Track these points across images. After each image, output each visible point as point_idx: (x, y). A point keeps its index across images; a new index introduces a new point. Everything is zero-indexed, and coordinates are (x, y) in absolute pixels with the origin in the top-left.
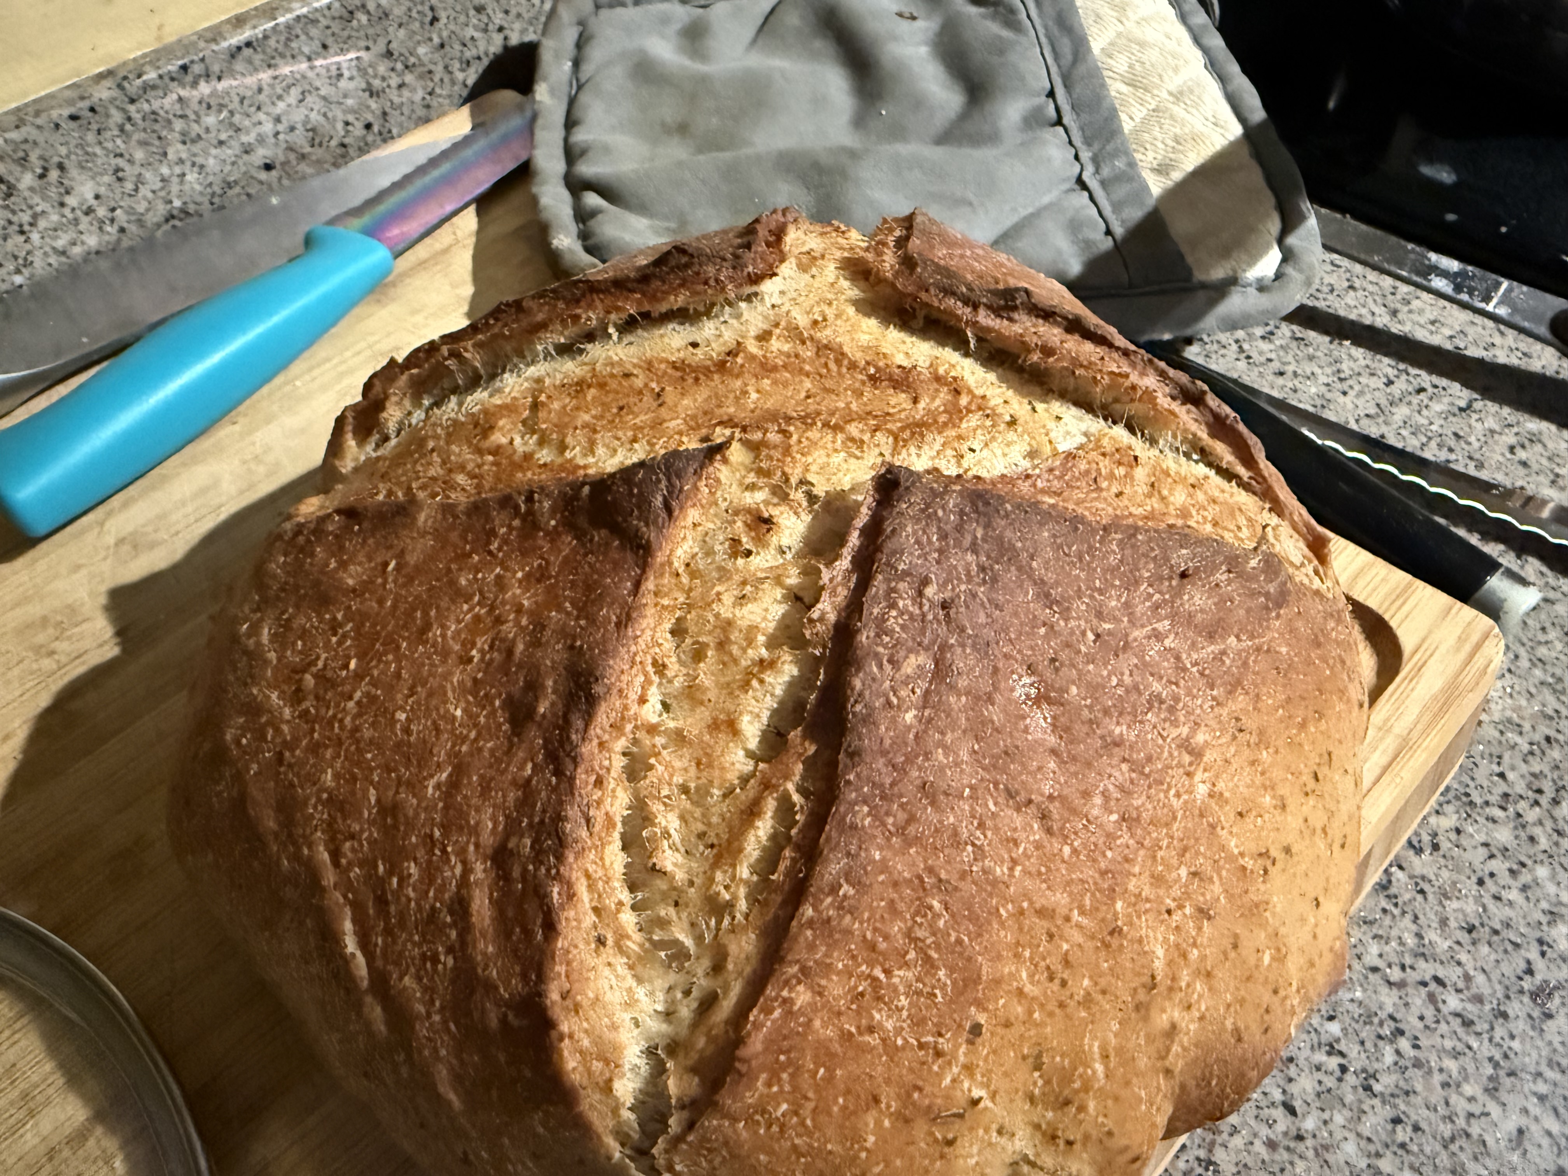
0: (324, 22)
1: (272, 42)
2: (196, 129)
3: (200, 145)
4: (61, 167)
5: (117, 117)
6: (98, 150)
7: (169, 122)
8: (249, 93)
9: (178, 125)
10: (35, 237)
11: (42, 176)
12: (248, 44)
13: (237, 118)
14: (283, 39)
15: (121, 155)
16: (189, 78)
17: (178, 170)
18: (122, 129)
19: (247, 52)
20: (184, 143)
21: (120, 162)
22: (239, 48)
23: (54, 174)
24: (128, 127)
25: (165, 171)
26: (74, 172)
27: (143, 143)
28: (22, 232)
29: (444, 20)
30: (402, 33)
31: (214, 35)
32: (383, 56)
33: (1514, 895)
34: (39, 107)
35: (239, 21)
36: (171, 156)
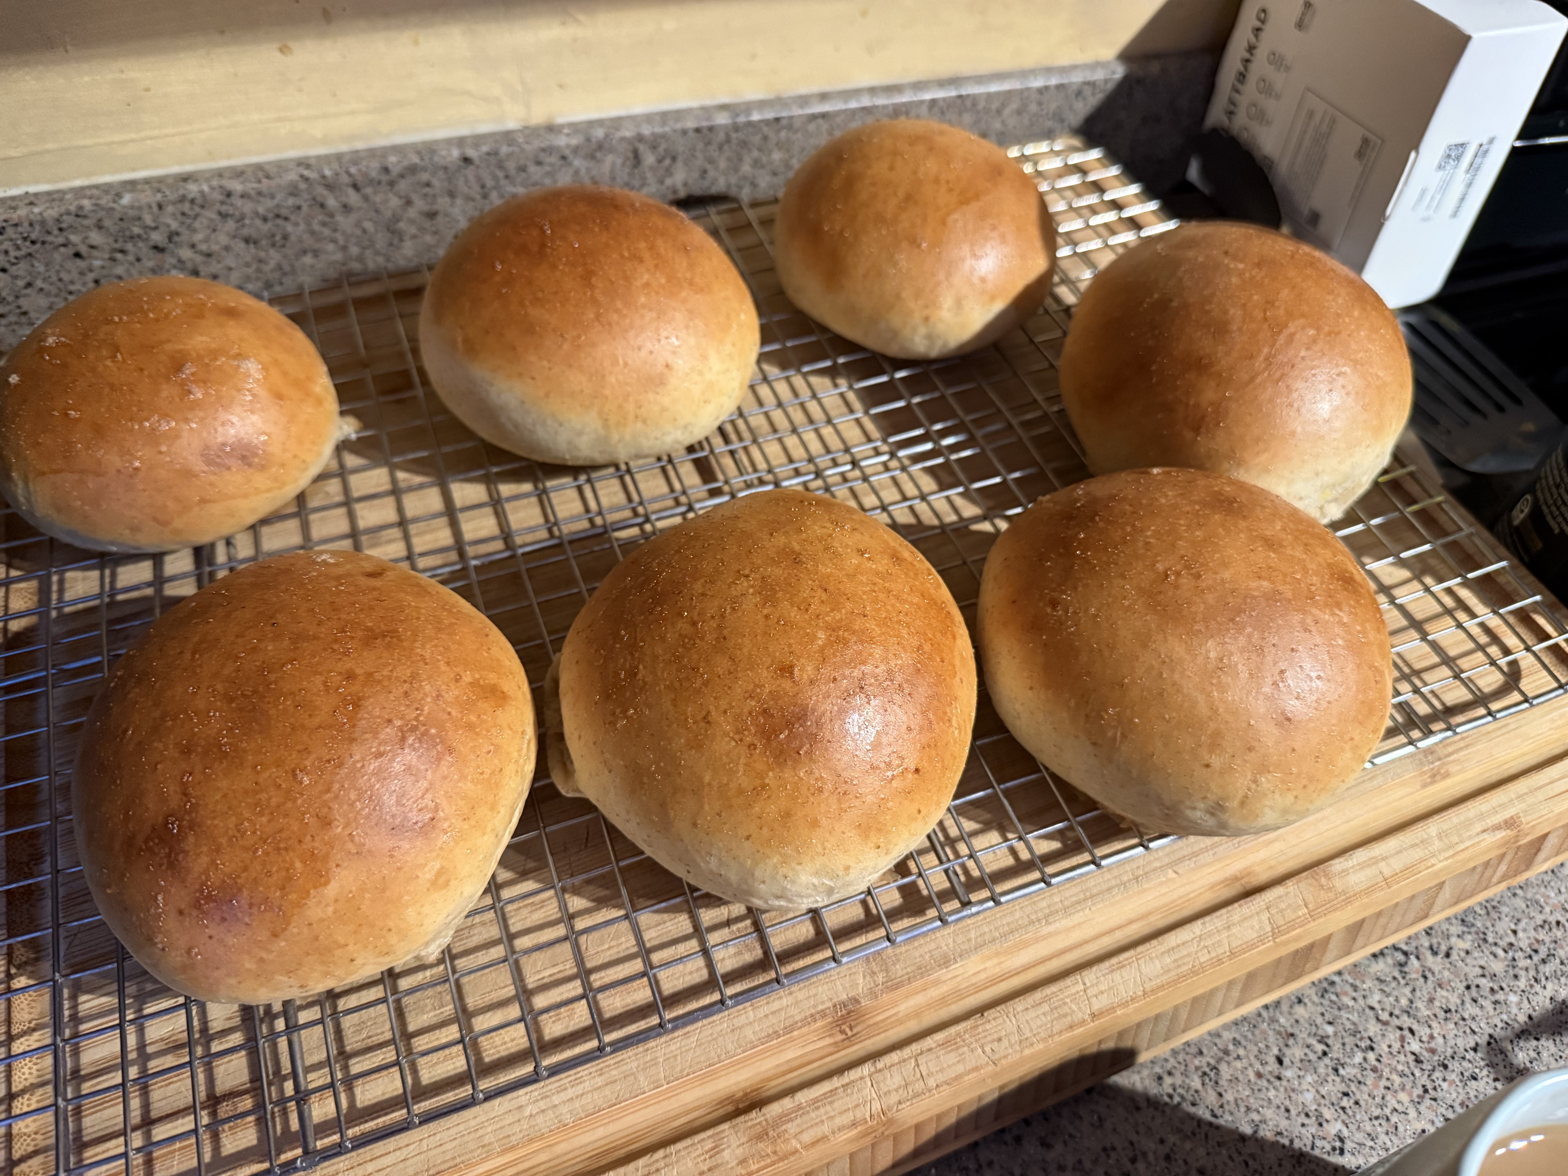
5: (721, 136)
18: (721, 146)
23: (667, 162)
31: (804, 100)
33: (1488, 1004)
34: (679, 114)
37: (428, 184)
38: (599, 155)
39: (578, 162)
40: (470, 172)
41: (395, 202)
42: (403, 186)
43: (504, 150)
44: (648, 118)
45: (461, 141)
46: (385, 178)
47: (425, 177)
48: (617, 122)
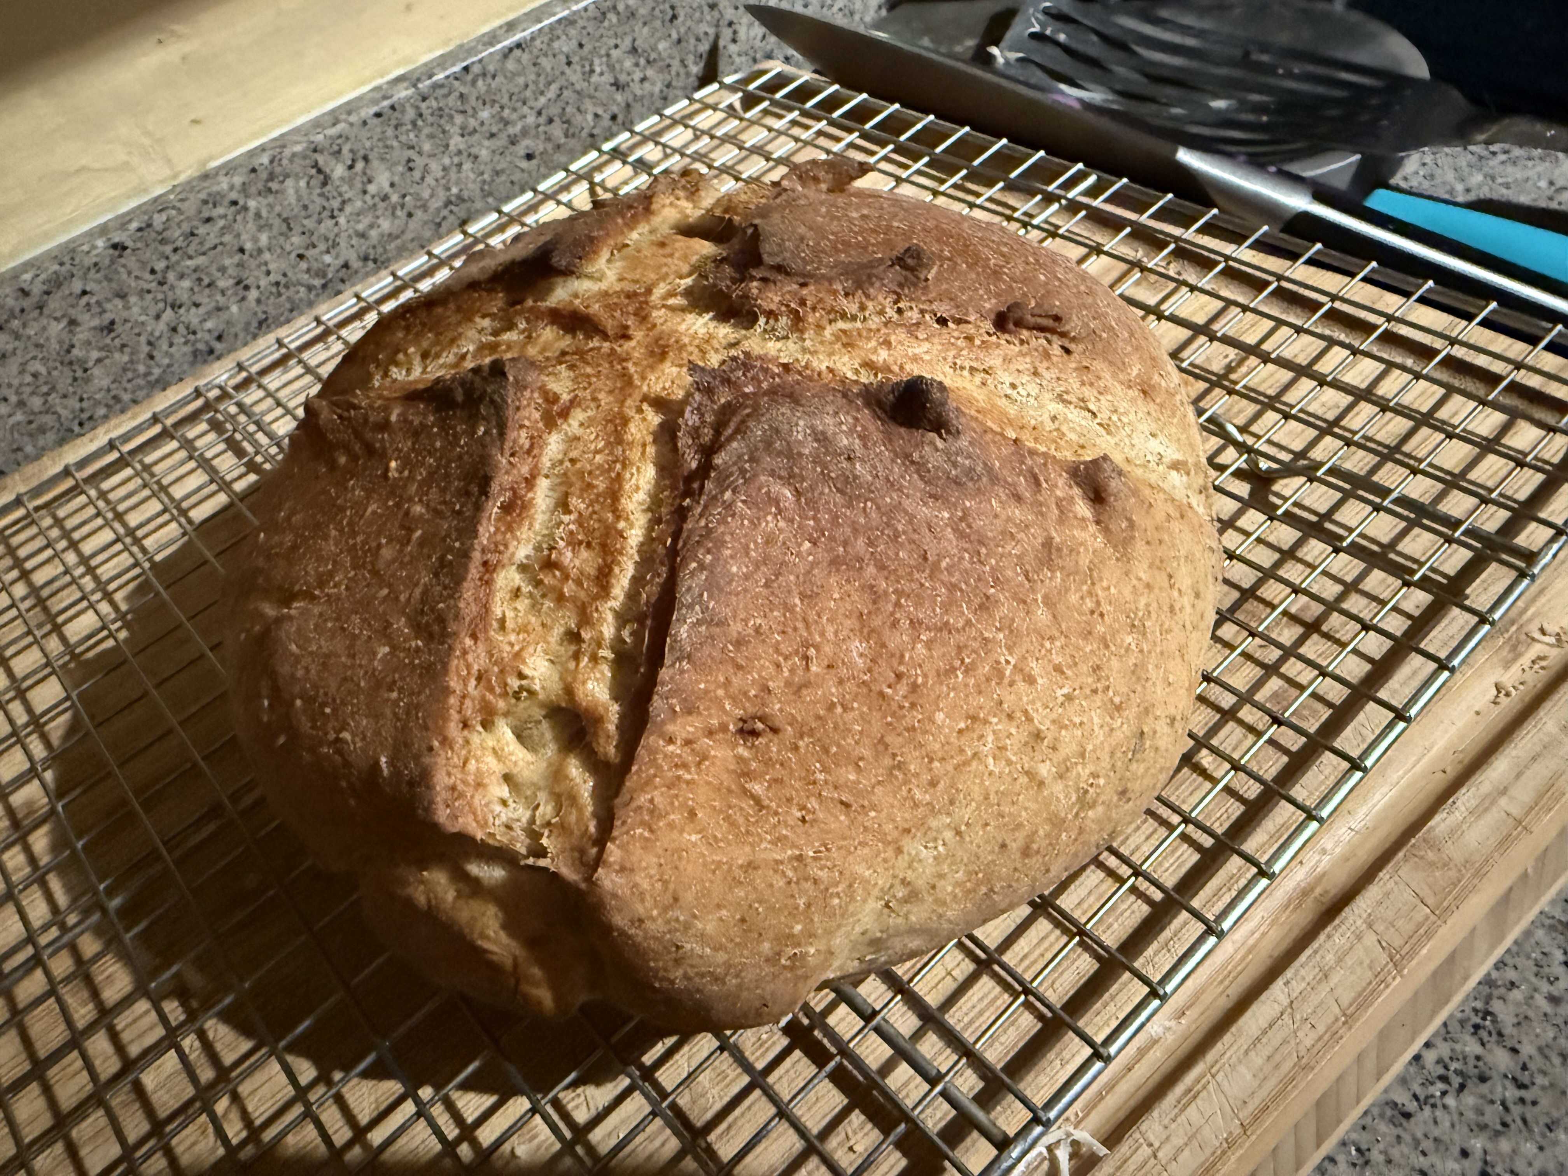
0: (581, 23)
1: (538, 43)
2: (473, 123)
3: (477, 136)
4: (366, 159)
5: (411, 114)
6: (395, 144)
7: (451, 117)
8: (516, 90)
9: (459, 119)
10: (342, 220)
11: (351, 167)
12: (519, 45)
13: (506, 113)
14: (546, 39)
15: (412, 147)
16: (469, 77)
17: (456, 160)
18: (414, 123)
19: (517, 52)
20: (463, 136)
21: (411, 153)
22: (511, 50)
23: (360, 165)
24: (420, 123)
25: (447, 161)
26: (375, 163)
27: (431, 136)
28: (333, 217)
29: (681, 19)
30: (646, 30)
31: (491, 38)
32: (629, 52)
34: (349, 108)
35: (511, 27)
36: (452, 148)
37: (84, 293)
38: (274, 186)
39: (252, 204)
40: (130, 260)
41: (56, 328)
42: (55, 304)
43: (159, 220)
44: (317, 124)
45: (103, 229)
46: (27, 303)
47: (77, 286)
48: (281, 142)
